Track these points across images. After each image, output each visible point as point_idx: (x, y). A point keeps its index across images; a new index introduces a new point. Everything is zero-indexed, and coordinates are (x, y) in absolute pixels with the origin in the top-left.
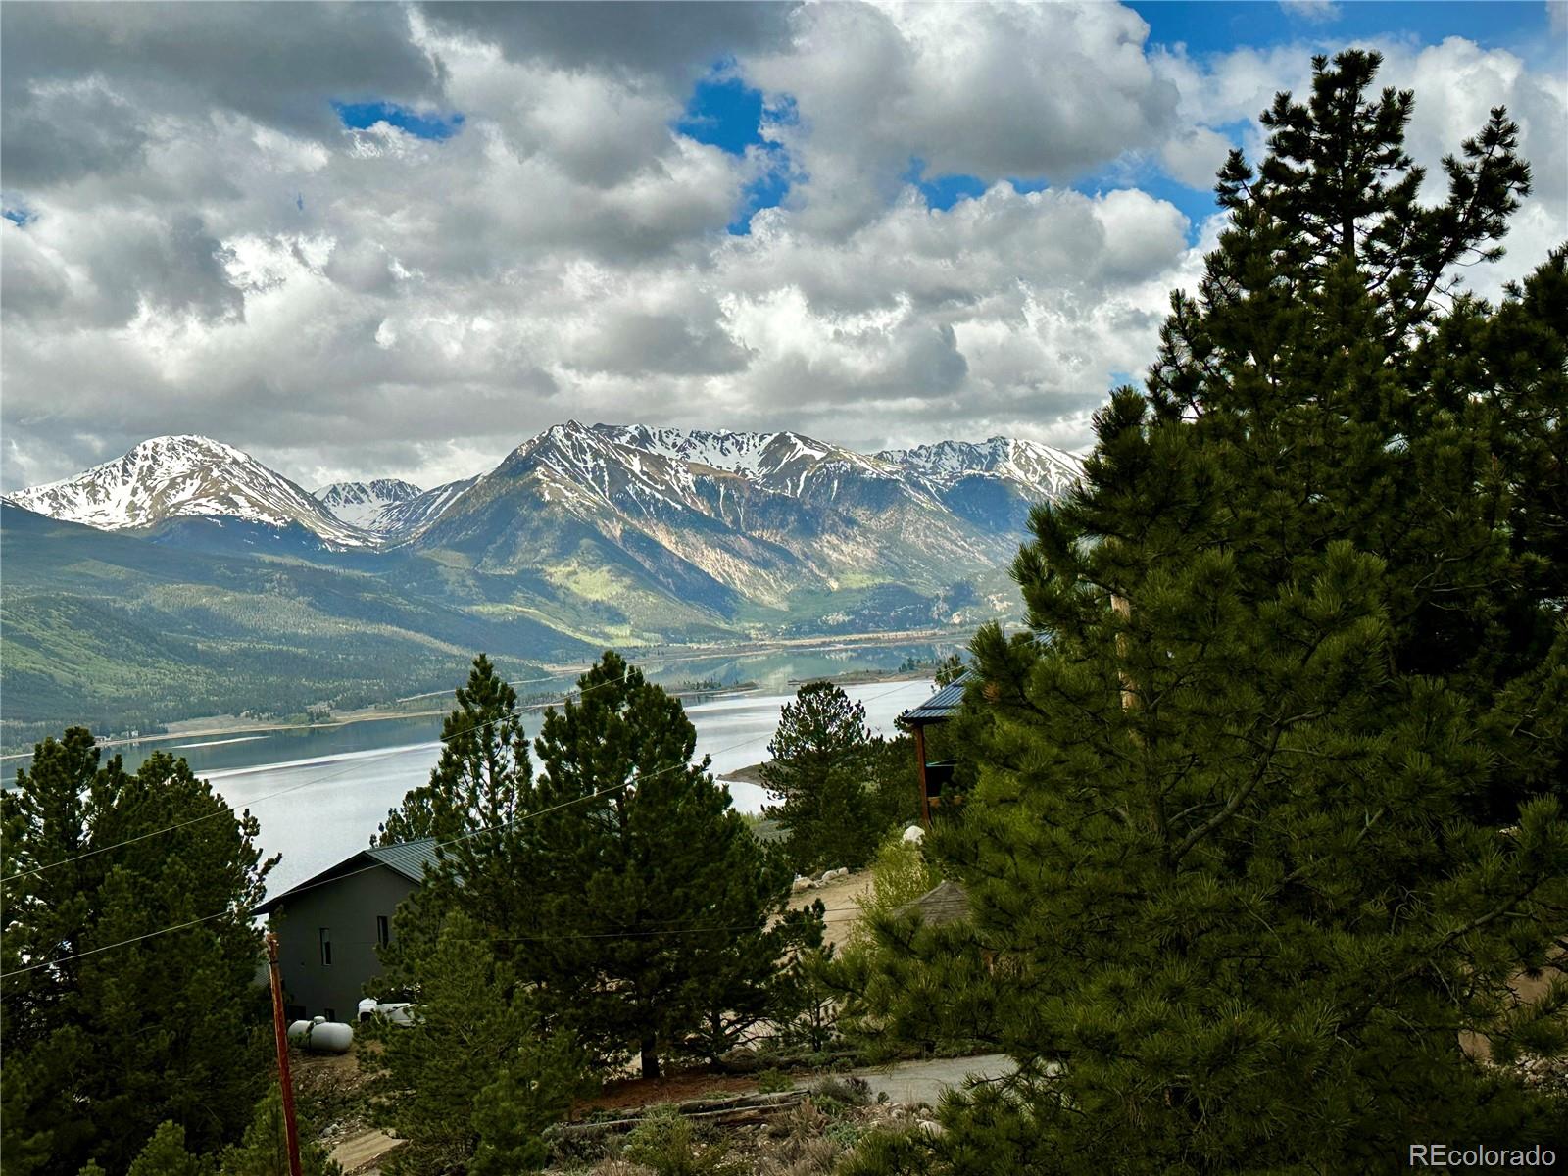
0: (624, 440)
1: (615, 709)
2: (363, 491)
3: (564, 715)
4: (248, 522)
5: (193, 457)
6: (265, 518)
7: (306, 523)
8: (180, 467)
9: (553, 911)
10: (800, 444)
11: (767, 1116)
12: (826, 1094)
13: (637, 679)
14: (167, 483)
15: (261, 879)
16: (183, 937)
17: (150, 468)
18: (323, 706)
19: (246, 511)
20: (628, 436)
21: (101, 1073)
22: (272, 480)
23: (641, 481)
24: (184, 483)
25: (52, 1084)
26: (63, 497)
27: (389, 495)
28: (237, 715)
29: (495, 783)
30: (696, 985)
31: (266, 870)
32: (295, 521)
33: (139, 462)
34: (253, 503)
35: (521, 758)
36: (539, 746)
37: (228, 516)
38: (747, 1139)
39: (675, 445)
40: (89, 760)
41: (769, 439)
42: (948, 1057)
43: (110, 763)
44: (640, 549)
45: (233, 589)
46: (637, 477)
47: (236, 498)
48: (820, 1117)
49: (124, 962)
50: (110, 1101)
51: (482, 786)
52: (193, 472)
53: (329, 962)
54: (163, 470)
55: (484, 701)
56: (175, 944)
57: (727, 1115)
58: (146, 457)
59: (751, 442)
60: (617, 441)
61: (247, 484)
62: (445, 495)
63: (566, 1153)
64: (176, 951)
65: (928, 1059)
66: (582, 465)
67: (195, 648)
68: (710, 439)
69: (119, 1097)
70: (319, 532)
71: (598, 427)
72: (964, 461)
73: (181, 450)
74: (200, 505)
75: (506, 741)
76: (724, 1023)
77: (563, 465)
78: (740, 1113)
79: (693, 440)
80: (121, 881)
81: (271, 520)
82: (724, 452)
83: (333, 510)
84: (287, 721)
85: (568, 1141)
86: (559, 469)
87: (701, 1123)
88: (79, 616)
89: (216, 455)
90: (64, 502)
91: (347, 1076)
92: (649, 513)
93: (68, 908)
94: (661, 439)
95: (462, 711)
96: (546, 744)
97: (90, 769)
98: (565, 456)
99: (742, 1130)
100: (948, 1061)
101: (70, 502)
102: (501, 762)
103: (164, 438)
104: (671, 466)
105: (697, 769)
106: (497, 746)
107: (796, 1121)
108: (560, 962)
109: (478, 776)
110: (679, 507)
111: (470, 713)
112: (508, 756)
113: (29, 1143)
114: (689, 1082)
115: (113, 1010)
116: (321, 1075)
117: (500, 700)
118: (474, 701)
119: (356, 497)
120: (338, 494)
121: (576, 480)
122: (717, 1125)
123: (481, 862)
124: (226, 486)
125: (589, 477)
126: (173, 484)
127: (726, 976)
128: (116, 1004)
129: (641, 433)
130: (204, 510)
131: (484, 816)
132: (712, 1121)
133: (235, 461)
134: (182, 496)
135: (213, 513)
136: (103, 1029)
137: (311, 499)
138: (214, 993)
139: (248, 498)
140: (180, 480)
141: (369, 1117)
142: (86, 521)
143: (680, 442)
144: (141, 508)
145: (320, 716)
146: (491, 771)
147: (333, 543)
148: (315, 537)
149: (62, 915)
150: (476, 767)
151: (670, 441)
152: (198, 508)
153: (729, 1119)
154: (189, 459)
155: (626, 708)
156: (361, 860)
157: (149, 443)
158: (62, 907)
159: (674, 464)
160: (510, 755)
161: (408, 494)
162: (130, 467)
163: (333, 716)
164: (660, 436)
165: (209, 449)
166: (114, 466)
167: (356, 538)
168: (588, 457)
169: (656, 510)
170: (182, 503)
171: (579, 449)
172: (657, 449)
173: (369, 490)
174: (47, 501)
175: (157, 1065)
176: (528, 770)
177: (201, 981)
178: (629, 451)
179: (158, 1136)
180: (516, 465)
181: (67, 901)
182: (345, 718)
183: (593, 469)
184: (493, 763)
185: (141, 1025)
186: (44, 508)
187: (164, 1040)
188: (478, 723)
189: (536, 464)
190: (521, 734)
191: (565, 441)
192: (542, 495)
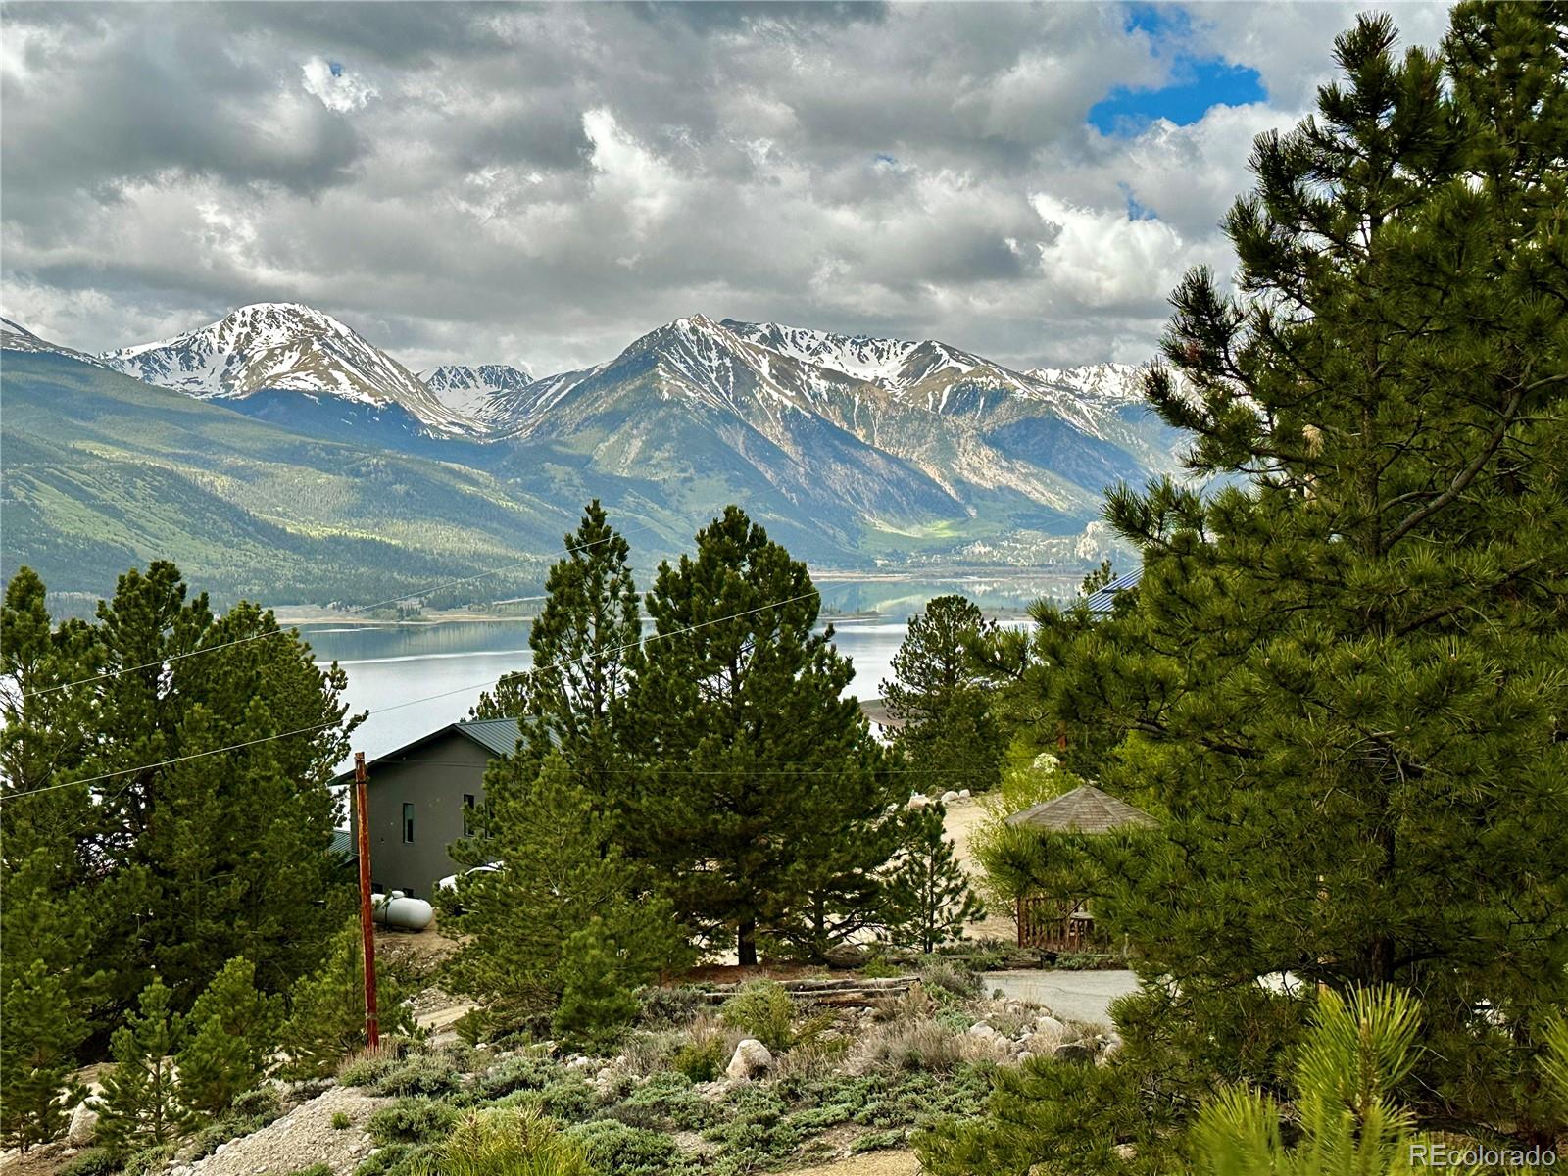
0: (754, 338)
1: (735, 568)
2: (470, 376)
3: (679, 572)
4: (347, 402)
5: (293, 327)
6: (365, 398)
7: (408, 407)
8: (278, 337)
9: (655, 777)
10: (945, 355)
11: (872, 1000)
12: (938, 984)
13: (759, 538)
14: (264, 353)
15: (346, 736)
16: (262, 783)
17: (248, 335)
18: (414, 603)
19: (346, 389)
20: (759, 334)
21: (169, 919)
22: (375, 358)
23: (769, 384)
24: (283, 354)
25: (117, 927)
26: (156, 361)
27: (497, 383)
28: (324, 605)
29: (602, 640)
30: (803, 867)
31: (351, 727)
32: (396, 404)
33: (237, 329)
34: (354, 381)
35: (630, 614)
36: (650, 603)
37: (326, 393)
38: (849, 1021)
39: (808, 348)
40: (173, 596)
41: (912, 348)
42: (1071, 969)
43: (195, 602)
44: (763, 458)
45: (328, 471)
46: (765, 380)
47: (337, 375)
48: (930, 1003)
49: (200, 805)
50: (177, 947)
51: (586, 642)
52: (293, 344)
53: (410, 839)
54: (261, 339)
55: (595, 549)
56: (254, 791)
57: (829, 995)
58: (244, 324)
59: (892, 350)
60: (746, 340)
61: (348, 360)
62: (557, 386)
63: (656, 1014)
64: (254, 797)
65: (1048, 969)
66: (706, 363)
67: (284, 531)
68: (848, 343)
69: (186, 945)
70: (420, 416)
71: (727, 323)
72: (1126, 386)
73: (281, 319)
74: (298, 379)
75: (615, 594)
76: (827, 926)
77: (685, 362)
78: (843, 994)
79: (828, 343)
80: (202, 720)
81: (371, 400)
82: (862, 358)
83: (437, 394)
84: (376, 616)
85: (659, 1003)
86: (681, 366)
87: (800, 1001)
88: (165, 488)
89: (318, 327)
90: (156, 367)
91: (423, 954)
92: (776, 418)
93: (144, 746)
94: (793, 340)
95: (570, 560)
96: (658, 601)
97: (174, 606)
98: (688, 352)
99: (844, 1011)
100: (1072, 973)
101: (162, 367)
102: (609, 618)
103: (265, 305)
104: (803, 371)
105: (819, 640)
106: (605, 600)
107: (903, 1004)
108: (658, 830)
109: (583, 631)
110: (809, 416)
111: (579, 562)
112: (616, 611)
113: (90, 981)
114: (788, 972)
115: (185, 853)
116: (394, 950)
117: (612, 551)
118: (584, 550)
119: (463, 382)
120: (444, 377)
121: (699, 379)
122: (819, 1004)
123: (580, 722)
124: (326, 361)
125: (713, 376)
126: (271, 355)
127: (836, 860)
128: (189, 847)
129: (772, 332)
130: (301, 385)
131: (587, 674)
132: (812, 1002)
133: (338, 335)
134: (280, 369)
135: (311, 388)
136: (172, 874)
137: (415, 380)
138: (291, 845)
139: (348, 375)
140: (278, 351)
141: (446, 984)
142: (178, 387)
143: (814, 344)
144: (236, 378)
145: (411, 612)
146: (597, 626)
147: (434, 429)
148: (417, 423)
149: (138, 751)
150: (582, 620)
151: (803, 344)
152: (296, 382)
153: (831, 999)
154: (289, 329)
155: (747, 569)
156: (449, 736)
157: (248, 310)
158: (138, 744)
159: (806, 368)
160: (619, 609)
161: (518, 383)
162: (227, 333)
163: (424, 614)
164: (794, 337)
165: (310, 319)
166: (210, 331)
167: (460, 426)
168: (714, 354)
169: (784, 417)
170: (279, 376)
171: (704, 344)
172: (790, 351)
173: (477, 375)
174: (138, 364)
175: (227, 915)
176: (637, 628)
177: (279, 831)
178: (759, 351)
179: (227, 970)
180: (635, 360)
181: (144, 738)
182: (435, 617)
183: (719, 368)
184: (600, 618)
185: (214, 872)
186: (136, 372)
187: (237, 889)
188: (586, 573)
189: (657, 359)
190: (631, 588)
191: (690, 336)
192: (661, 392)
